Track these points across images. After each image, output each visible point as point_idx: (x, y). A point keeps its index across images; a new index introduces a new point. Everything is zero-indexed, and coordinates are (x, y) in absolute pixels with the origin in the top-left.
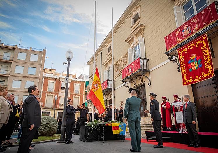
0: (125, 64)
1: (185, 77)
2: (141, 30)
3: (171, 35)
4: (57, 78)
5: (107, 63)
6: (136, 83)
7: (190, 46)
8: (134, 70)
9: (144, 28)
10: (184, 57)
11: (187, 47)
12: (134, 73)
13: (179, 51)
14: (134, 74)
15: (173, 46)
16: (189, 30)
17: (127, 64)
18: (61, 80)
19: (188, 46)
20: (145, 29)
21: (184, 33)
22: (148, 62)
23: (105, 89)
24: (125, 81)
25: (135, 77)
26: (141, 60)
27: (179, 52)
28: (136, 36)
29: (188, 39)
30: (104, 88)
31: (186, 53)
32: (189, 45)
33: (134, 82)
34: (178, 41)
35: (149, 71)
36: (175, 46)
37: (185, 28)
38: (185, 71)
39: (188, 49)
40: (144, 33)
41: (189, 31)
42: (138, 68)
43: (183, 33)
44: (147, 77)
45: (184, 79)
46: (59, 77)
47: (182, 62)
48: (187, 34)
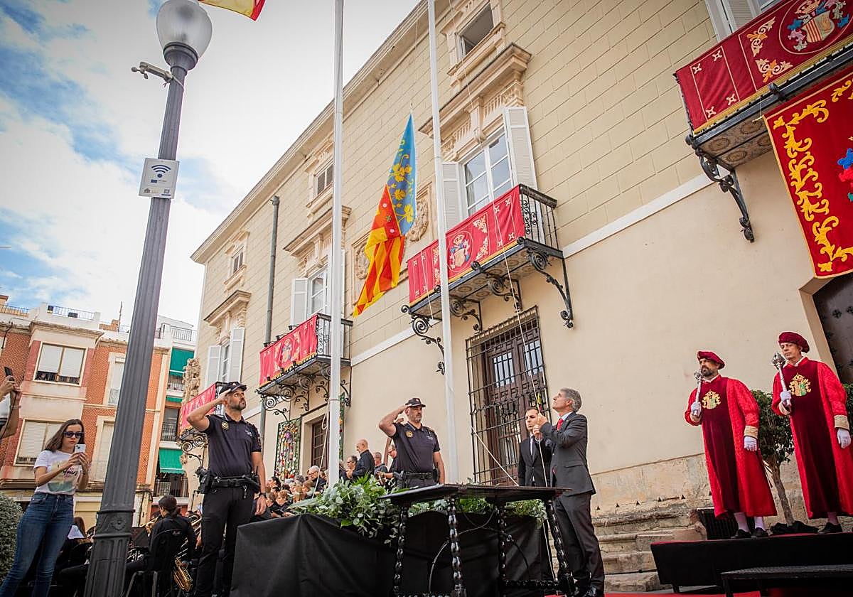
0: (415, 237)
1: (821, 237)
2: (509, 74)
3: (717, 56)
4: (16, 322)
5: (311, 244)
6: (480, 321)
7: (844, 88)
8: (484, 250)
9: (524, 66)
10: (809, 140)
11: (827, 95)
12: (482, 264)
13: (776, 118)
14: (483, 270)
15: (736, 105)
16: (831, 16)
17: (429, 233)
18: (38, 335)
19: (831, 90)
20: (528, 74)
21: (804, 33)
22: (554, 211)
23: (298, 363)
24: (422, 311)
25: (490, 283)
26: (525, 197)
27: (779, 123)
28: (482, 106)
29: (830, 58)
30: (296, 355)
31: (820, 120)
32: (839, 85)
33: (472, 312)
34: (766, 77)
35: (559, 254)
36: (745, 102)
37: (807, 11)
38: (821, 206)
39: (835, 100)
40: (522, 89)
41: (836, 21)
42: (511, 236)
43: (794, 34)
44: (554, 282)
45: (814, 248)
46: (31, 318)
47: (801, 166)
48: (824, 36)
